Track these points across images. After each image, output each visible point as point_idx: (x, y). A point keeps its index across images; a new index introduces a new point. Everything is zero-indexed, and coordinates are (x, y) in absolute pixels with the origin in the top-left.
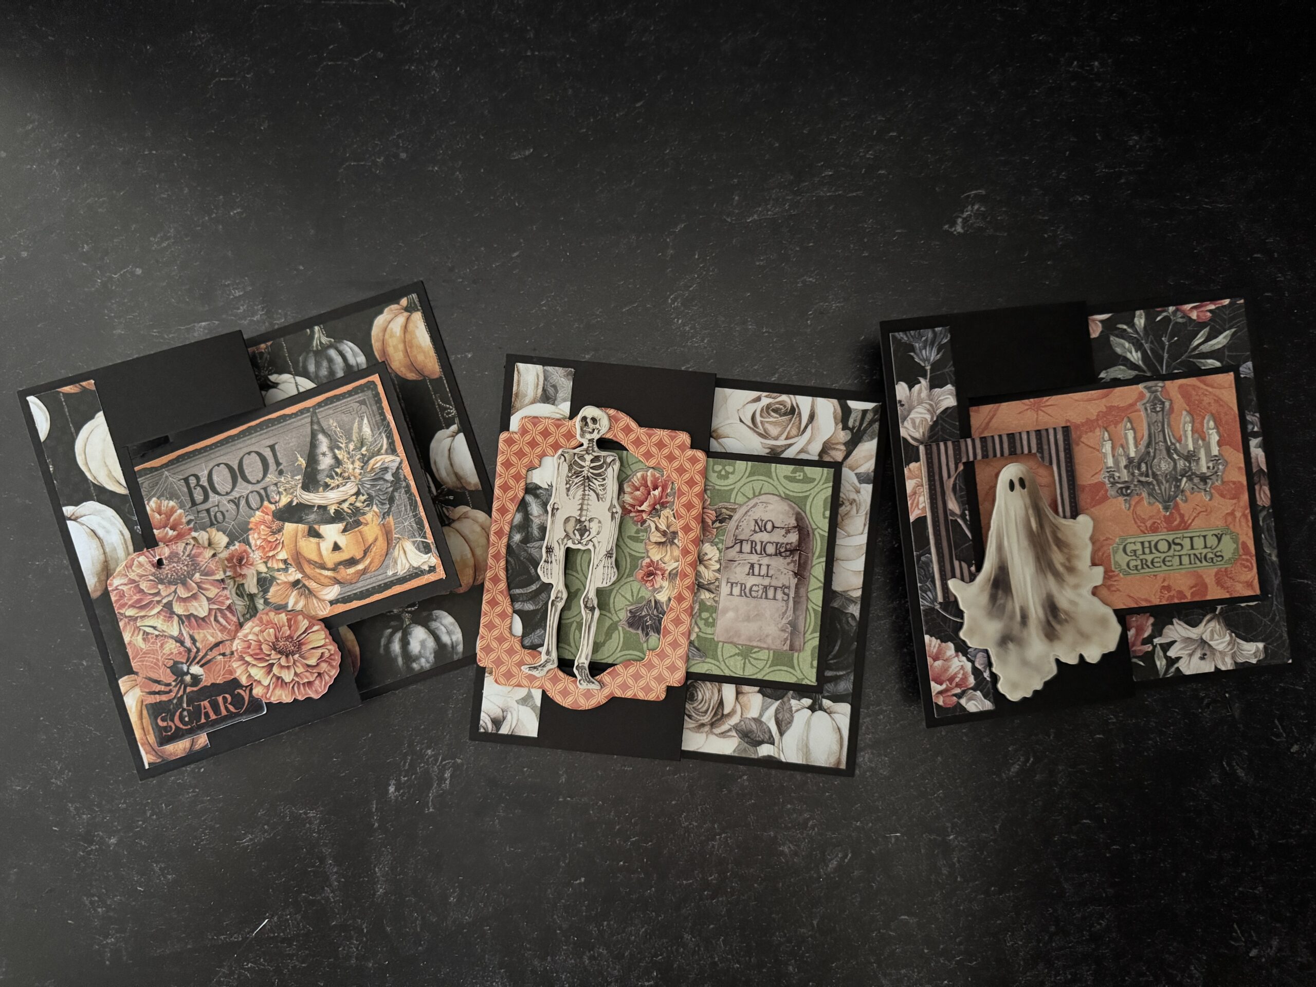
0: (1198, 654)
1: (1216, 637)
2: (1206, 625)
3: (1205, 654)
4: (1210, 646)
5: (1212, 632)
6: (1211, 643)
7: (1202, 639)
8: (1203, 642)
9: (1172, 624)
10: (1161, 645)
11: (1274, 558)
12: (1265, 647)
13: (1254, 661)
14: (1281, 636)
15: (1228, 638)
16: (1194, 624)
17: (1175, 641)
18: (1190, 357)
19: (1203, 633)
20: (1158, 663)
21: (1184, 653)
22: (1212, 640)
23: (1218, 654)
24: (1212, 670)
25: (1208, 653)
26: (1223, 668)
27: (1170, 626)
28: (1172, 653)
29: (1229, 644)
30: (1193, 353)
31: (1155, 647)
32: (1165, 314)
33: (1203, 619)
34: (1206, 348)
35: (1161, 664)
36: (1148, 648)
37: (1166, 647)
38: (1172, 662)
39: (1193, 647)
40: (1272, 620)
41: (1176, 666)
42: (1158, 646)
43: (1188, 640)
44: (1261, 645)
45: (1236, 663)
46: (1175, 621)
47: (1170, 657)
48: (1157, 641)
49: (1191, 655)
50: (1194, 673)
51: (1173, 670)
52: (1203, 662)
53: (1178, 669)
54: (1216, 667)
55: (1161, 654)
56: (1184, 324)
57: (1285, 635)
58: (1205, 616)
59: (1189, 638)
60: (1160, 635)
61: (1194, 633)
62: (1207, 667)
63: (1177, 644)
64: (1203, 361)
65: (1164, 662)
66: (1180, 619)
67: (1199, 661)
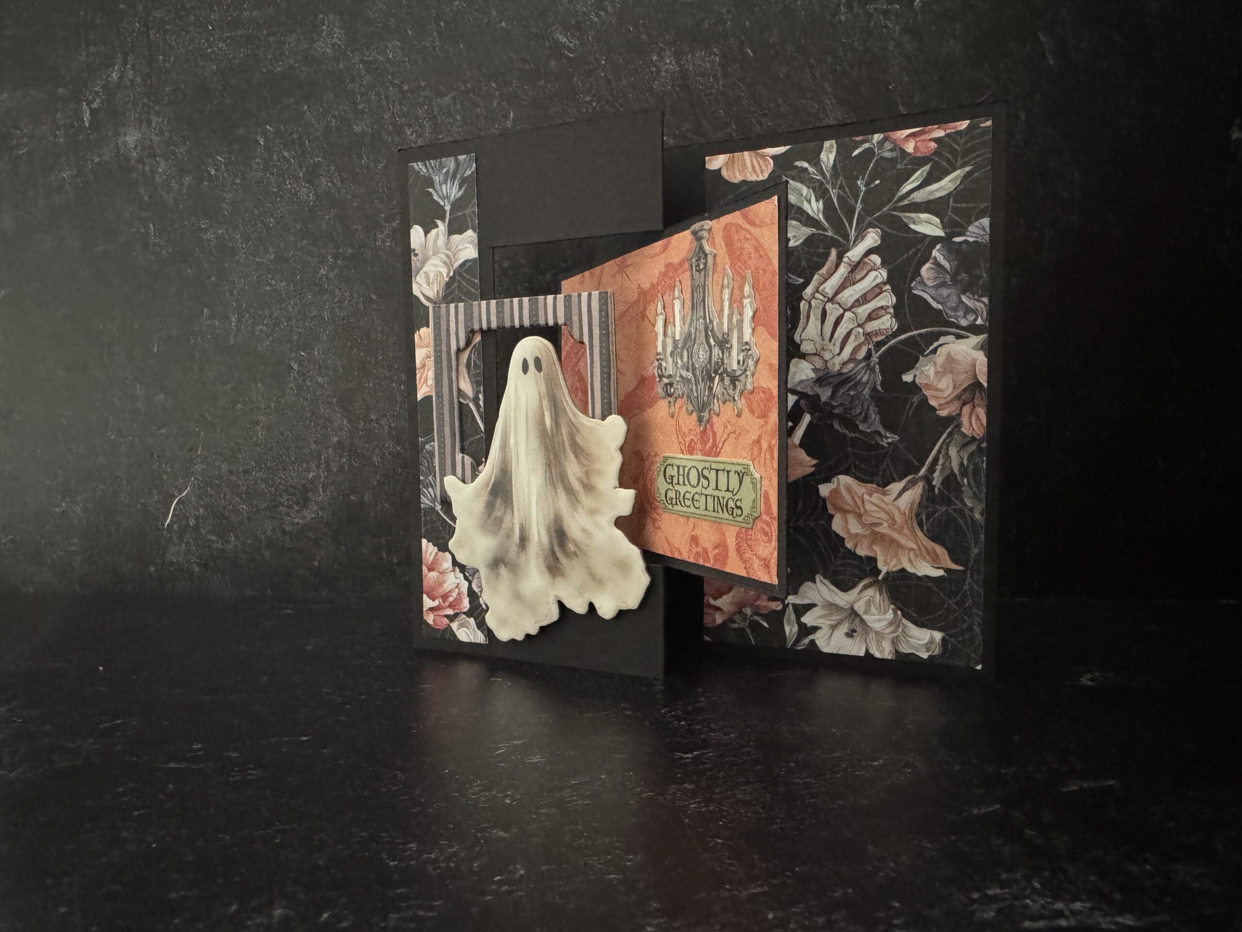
0: (845, 628)
1: (873, 609)
2: (861, 591)
3: (854, 631)
4: (862, 621)
5: (869, 603)
6: (864, 617)
7: (852, 609)
8: (853, 614)
9: (814, 581)
10: (794, 605)
11: (977, 516)
12: (944, 640)
13: (925, 655)
14: (970, 629)
15: (890, 615)
16: (844, 586)
17: (814, 605)
18: (895, 209)
19: (855, 602)
20: (787, 629)
21: (825, 623)
22: (867, 612)
23: (872, 635)
24: (862, 653)
25: (859, 629)
26: (878, 655)
27: (810, 583)
28: (808, 619)
29: (891, 623)
30: (901, 204)
31: (785, 606)
32: (866, 145)
33: (858, 583)
34: (920, 196)
35: (790, 630)
36: (777, 606)
37: (801, 610)
38: (806, 630)
39: (839, 617)
40: (960, 604)
41: (811, 637)
42: (790, 606)
43: (832, 607)
44: (938, 636)
45: (897, 651)
46: (818, 577)
47: (805, 625)
48: (791, 599)
49: (834, 628)
50: (835, 652)
51: (806, 641)
52: (849, 641)
53: (813, 642)
54: (867, 651)
55: (793, 617)
56: (893, 161)
57: (977, 629)
58: (862, 579)
59: (835, 605)
60: (796, 592)
61: (842, 599)
62: (855, 648)
63: (814, 609)
64: (913, 215)
65: (796, 629)
66: (825, 577)
67: (844, 638)
